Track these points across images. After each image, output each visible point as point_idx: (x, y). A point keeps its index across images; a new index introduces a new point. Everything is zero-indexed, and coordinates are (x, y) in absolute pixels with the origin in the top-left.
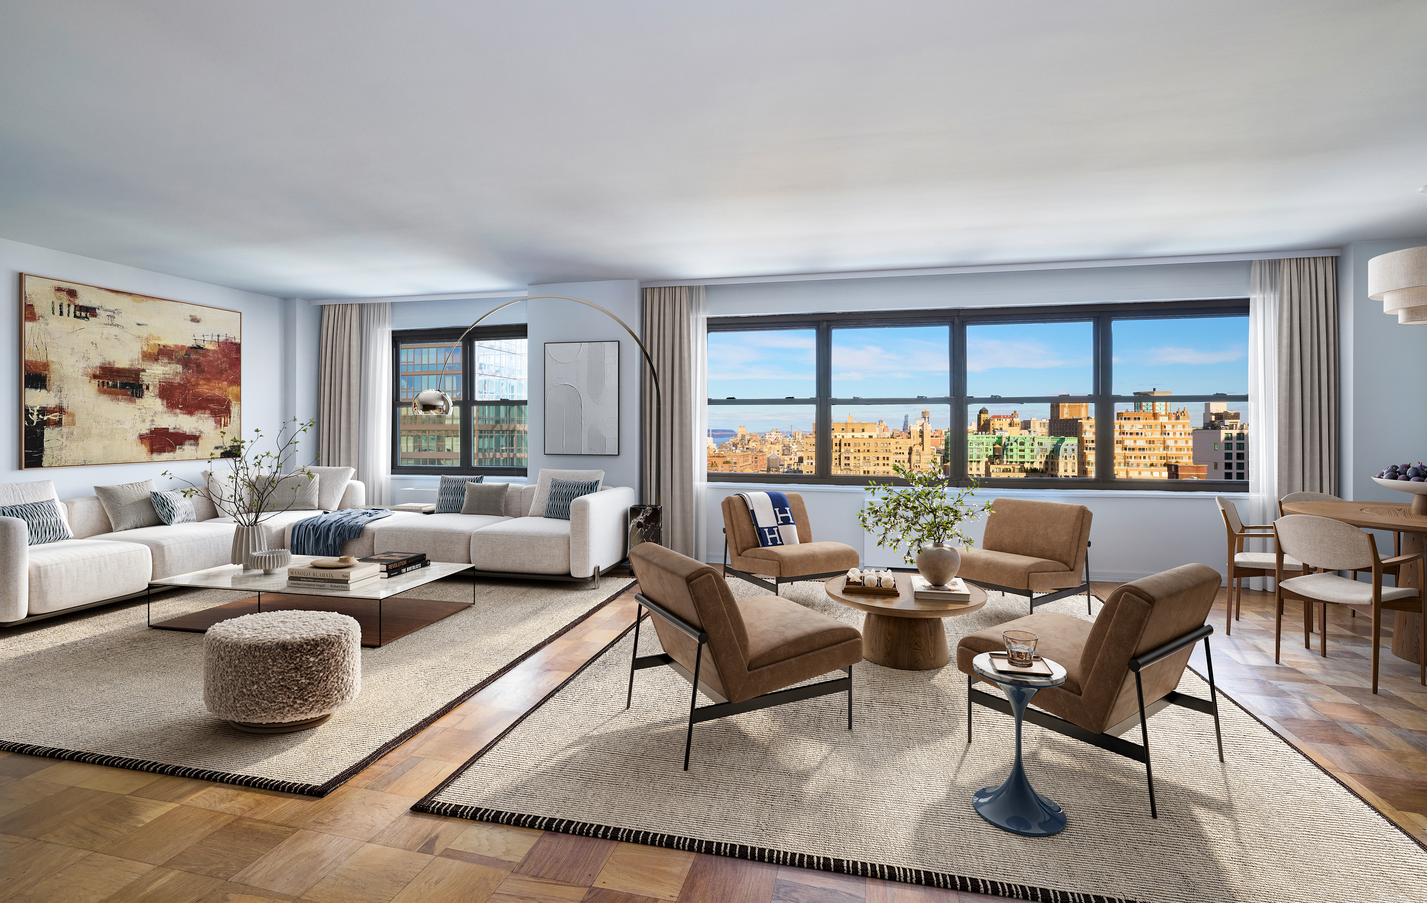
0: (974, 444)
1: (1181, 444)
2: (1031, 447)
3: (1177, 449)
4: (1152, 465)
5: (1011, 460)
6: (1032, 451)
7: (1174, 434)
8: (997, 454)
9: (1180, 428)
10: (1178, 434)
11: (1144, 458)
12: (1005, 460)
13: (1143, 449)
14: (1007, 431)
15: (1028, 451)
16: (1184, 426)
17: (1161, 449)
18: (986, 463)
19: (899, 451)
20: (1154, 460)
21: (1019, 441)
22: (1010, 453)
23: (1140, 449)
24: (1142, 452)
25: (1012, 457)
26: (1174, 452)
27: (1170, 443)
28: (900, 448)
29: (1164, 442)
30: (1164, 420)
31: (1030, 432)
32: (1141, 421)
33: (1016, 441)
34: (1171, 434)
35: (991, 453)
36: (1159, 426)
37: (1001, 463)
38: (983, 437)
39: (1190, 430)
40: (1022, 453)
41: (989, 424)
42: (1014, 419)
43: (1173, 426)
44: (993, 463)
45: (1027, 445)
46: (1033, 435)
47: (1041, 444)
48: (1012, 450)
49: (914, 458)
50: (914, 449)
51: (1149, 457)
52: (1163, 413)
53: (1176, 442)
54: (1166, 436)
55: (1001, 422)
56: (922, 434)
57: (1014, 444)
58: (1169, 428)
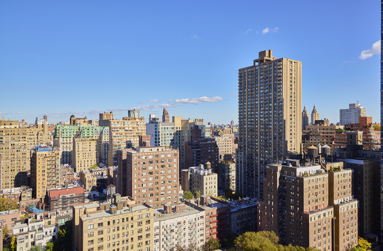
0: (68, 130)
1: (143, 128)
2: (92, 131)
3: (141, 130)
4: (134, 136)
5: (84, 136)
6: (92, 132)
7: (141, 125)
8: (78, 134)
9: (142, 123)
10: (142, 125)
11: (132, 134)
12: (81, 136)
13: (131, 131)
14: (82, 125)
15: (90, 132)
16: (143, 123)
17: (137, 130)
18: (73, 138)
19: (31, 134)
20: (135, 134)
21: (87, 128)
22: (83, 133)
23: (130, 131)
24: (131, 132)
25: (84, 135)
26: (141, 131)
27: (139, 128)
28: (32, 132)
29: (138, 128)
30: (137, 120)
31: (91, 125)
32: (130, 121)
33: (86, 129)
34: (140, 125)
35: (75, 134)
36: (136, 123)
37: (80, 137)
38: (72, 127)
39: (145, 124)
40: (88, 133)
41: (75, 122)
42: (85, 120)
43: (140, 122)
44: (76, 138)
45: (90, 130)
46: (93, 126)
47: (96, 129)
48: (84, 132)
49: (39, 136)
50: (40, 133)
51: (133, 134)
52: (137, 118)
53: (141, 128)
54: (138, 126)
55: (80, 121)
56: (43, 126)
57: (85, 130)
58: (139, 123)
